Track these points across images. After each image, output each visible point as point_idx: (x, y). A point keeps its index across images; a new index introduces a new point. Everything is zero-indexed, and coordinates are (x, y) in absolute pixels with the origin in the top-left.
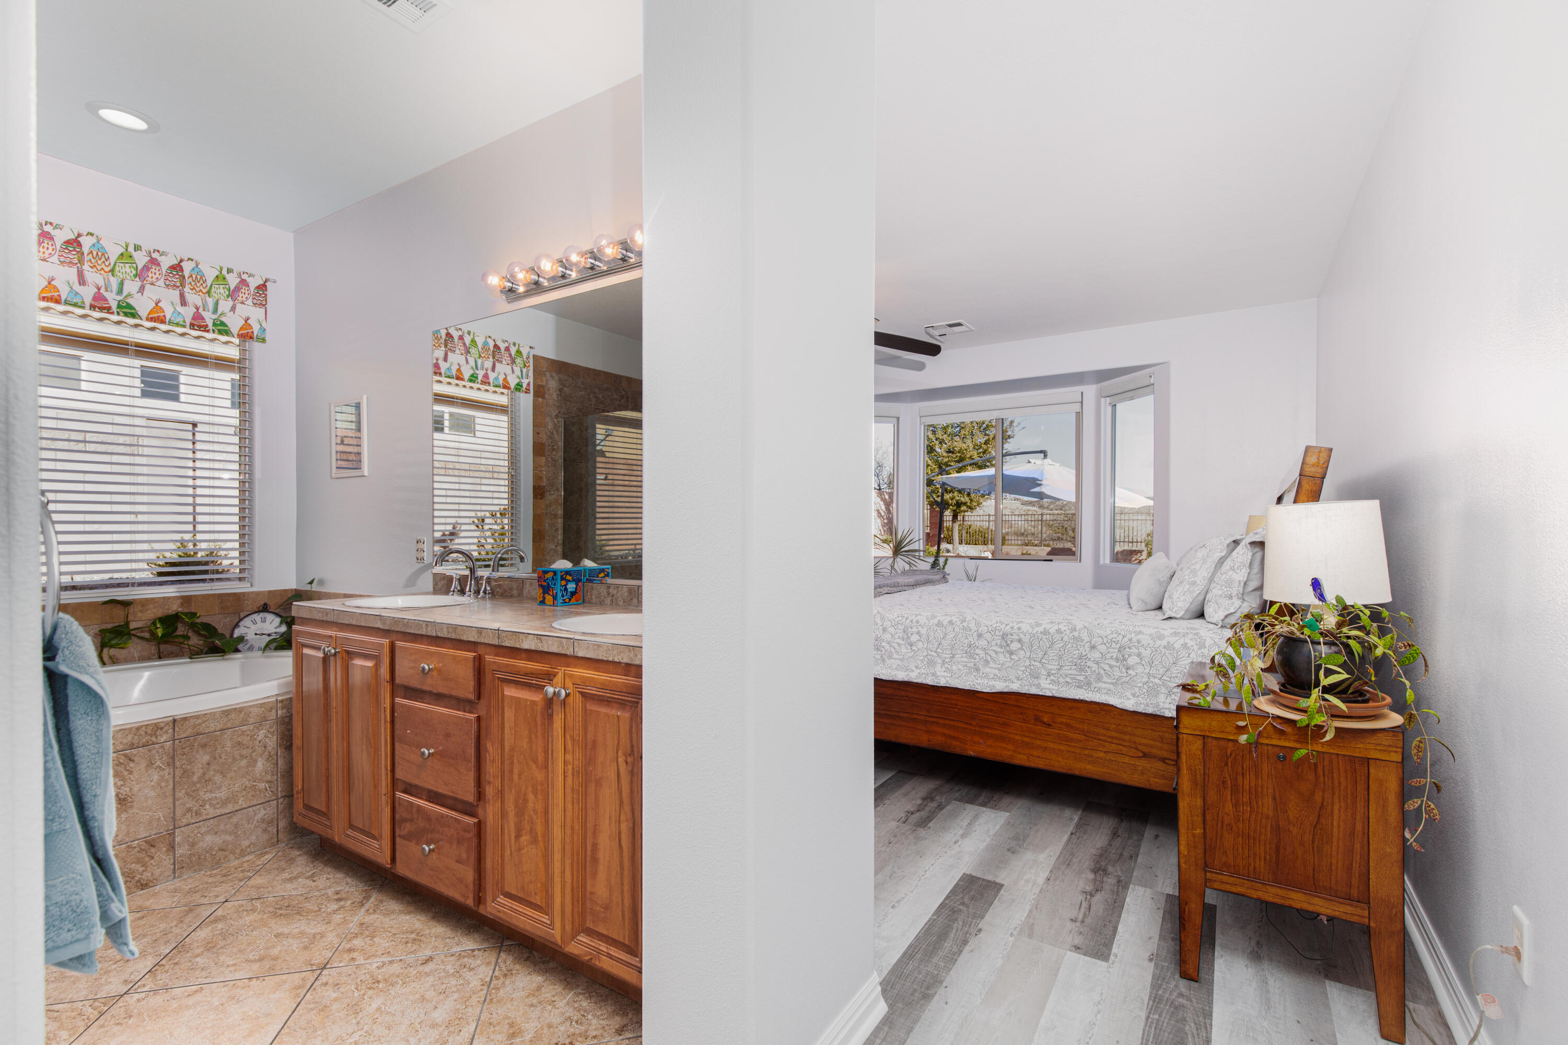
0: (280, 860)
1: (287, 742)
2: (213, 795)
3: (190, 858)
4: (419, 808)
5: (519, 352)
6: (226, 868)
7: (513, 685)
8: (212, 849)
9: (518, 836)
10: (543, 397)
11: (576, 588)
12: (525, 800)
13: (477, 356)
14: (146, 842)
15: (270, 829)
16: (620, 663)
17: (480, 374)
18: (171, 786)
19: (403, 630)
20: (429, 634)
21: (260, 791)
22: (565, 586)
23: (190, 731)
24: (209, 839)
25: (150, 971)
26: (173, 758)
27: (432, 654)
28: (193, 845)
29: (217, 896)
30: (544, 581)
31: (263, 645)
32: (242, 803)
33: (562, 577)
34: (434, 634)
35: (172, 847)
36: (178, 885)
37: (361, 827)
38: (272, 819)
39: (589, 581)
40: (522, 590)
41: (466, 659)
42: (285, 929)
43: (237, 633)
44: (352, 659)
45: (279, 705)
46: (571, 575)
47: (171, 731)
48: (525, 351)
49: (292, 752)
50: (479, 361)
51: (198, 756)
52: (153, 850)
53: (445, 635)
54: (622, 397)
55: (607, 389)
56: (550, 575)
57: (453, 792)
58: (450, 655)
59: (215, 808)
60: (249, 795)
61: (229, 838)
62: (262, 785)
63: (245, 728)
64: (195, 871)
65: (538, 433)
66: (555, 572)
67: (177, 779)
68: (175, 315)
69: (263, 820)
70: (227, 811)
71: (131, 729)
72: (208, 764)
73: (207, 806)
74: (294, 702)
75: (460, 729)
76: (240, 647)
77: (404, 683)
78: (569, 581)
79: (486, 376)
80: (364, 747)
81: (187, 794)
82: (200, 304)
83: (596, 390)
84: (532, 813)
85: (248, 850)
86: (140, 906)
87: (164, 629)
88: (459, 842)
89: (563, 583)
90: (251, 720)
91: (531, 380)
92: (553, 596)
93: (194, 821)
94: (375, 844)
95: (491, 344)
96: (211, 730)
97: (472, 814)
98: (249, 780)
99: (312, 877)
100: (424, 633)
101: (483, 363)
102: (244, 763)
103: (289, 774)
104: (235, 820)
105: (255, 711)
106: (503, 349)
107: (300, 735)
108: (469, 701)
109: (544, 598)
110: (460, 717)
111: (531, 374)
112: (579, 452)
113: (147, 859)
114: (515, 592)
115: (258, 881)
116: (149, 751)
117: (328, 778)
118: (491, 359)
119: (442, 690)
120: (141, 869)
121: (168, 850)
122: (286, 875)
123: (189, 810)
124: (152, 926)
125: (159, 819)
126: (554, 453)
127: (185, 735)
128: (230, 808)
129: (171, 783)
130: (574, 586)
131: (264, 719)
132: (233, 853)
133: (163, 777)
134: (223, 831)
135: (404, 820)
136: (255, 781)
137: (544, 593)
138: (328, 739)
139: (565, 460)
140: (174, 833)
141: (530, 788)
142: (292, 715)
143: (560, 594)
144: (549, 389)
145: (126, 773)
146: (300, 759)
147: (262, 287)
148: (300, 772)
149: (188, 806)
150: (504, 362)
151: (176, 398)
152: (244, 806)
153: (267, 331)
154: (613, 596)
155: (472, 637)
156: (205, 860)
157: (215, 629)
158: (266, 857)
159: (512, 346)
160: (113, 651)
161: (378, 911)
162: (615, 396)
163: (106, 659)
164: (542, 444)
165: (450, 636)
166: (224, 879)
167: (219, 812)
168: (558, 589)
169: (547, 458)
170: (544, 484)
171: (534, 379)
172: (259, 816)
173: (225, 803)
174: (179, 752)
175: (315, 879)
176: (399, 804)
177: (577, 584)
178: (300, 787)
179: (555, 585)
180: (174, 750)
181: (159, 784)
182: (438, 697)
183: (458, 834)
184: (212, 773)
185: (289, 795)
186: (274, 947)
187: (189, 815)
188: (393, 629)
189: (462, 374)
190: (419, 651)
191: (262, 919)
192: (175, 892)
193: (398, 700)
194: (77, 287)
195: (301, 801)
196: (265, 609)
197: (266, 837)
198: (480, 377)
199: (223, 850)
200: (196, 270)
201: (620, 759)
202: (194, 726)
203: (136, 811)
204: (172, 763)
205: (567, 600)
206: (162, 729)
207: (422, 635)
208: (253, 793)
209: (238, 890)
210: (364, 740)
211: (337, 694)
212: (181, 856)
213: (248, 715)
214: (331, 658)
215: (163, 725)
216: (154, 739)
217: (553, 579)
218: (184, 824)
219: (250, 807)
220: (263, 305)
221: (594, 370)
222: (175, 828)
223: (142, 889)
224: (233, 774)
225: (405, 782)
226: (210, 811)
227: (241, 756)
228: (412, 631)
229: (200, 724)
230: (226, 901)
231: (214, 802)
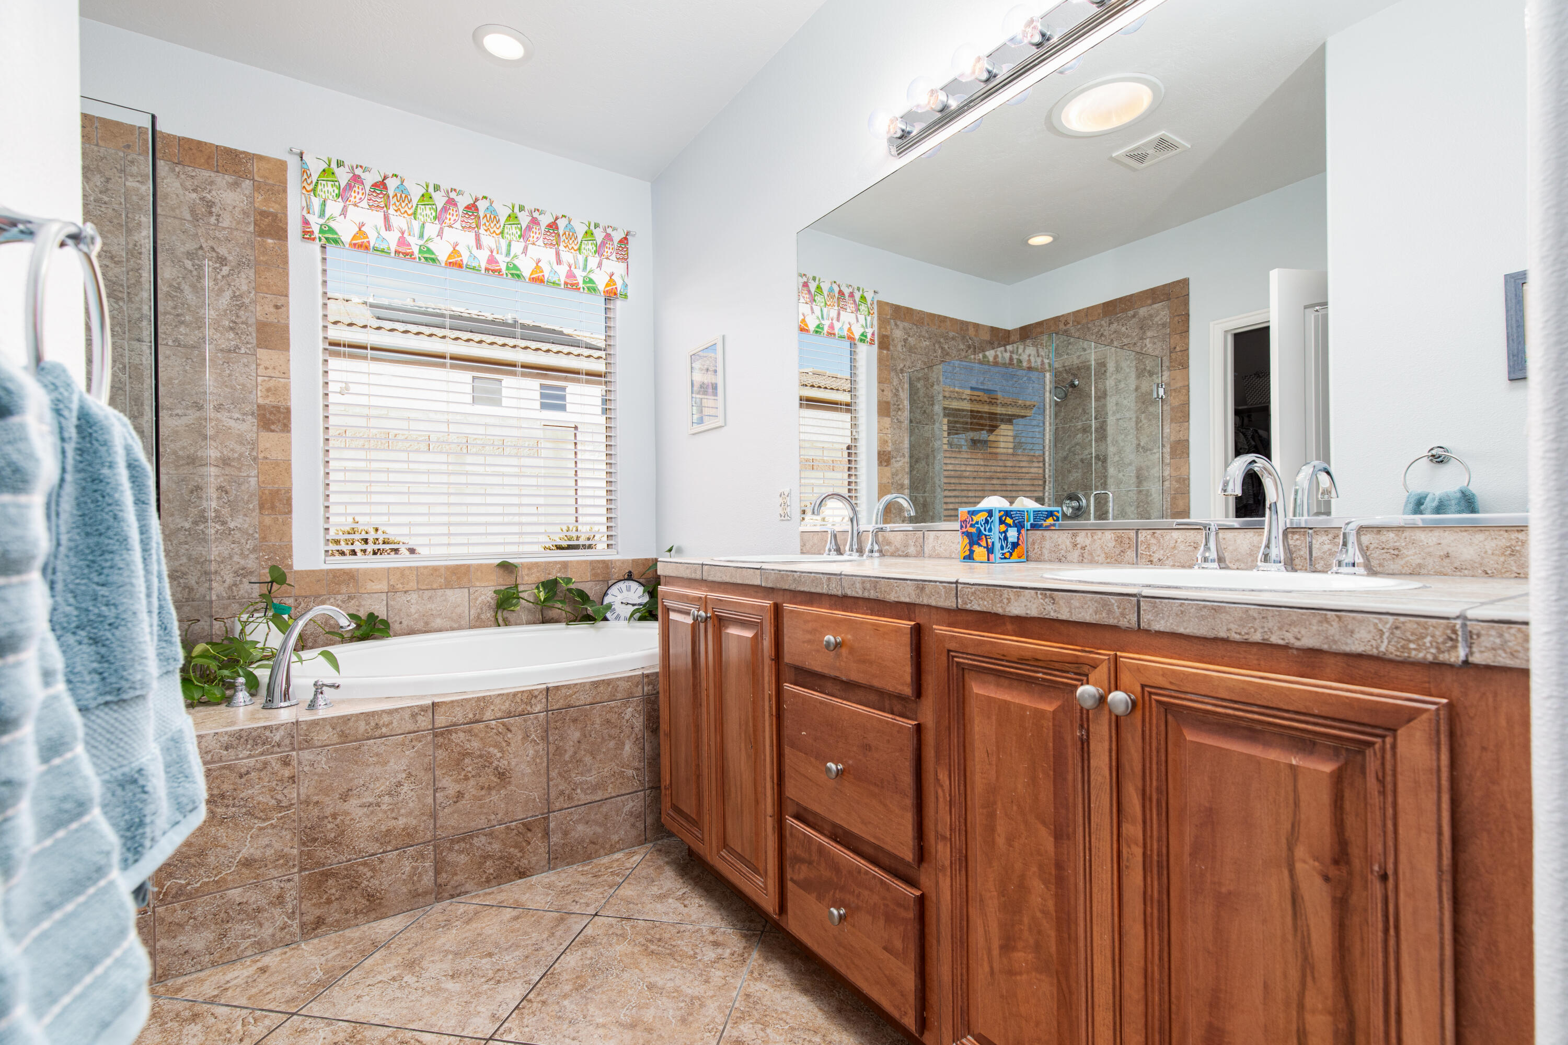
0: (649, 866)
1: (653, 723)
2: (584, 778)
3: (563, 848)
4: (821, 849)
5: (863, 298)
6: (597, 865)
7: (991, 678)
8: (583, 841)
9: (1007, 946)
10: (888, 349)
11: (1018, 538)
12: (1023, 887)
13: (823, 304)
14: (523, 824)
15: (638, 824)
16: (1286, 647)
17: (827, 323)
18: (545, 764)
19: (793, 587)
20: (834, 592)
21: (628, 778)
22: (1005, 532)
23: (561, 703)
24: (580, 827)
25: (517, 1007)
26: (547, 731)
27: (838, 622)
28: (566, 834)
29: (587, 905)
30: (972, 526)
31: (628, 616)
32: (611, 791)
33: (1000, 518)
34: (839, 593)
35: (546, 834)
36: (553, 878)
37: (739, 851)
38: (640, 813)
39: (1034, 527)
40: (922, 547)
41: (898, 630)
42: (658, 979)
43: (607, 600)
44: (727, 628)
45: (645, 680)
46: (1012, 518)
47: (544, 700)
48: (869, 296)
49: (659, 736)
50: (825, 310)
51: (569, 732)
52: (529, 835)
53: (860, 594)
54: (969, 347)
55: (953, 338)
56: (981, 517)
57: (875, 837)
58: (867, 623)
59: (586, 794)
60: (618, 782)
61: (600, 830)
62: (630, 772)
63: (612, 704)
64: (568, 864)
65: (883, 391)
66: (990, 513)
67: (550, 756)
68: (552, 275)
69: (631, 814)
70: (598, 799)
71: (508, 694)
72: (579, 742)
73: (579, 791)
74: (661, 679)
75: (888, 741)
76: (608, 615)
77: (797, 664)
78: (1010, 526)
79: (832, 327)
80: (743, 745)
81: (560, 774)
82: (572, 262)
83: (942, 340)
84: (1039, 915)
85: (618, 846)
86: (516, 901)
87: (546, 594)
88: (890, 919)
89: (1003, 528)
90: (619, 696)
91: (876, 329)
92: (987, 548)
93: (566, 806)
94: (759, 881)
95: (836, 289)
96: (581, 703)
97: (911, 882)
98: (618, 765)
99: (681, 899)
100: (825, 591)
101: (829, 311)
102: (612, 744)
103: (654, 762)
104: (604, 809)
105: (623, 685)
106: (847, 295)
107: (667, 718)
108: (900, 698)
109: (972, 551)
110: (887, 722)
111: (875, 322)
112: (925, 412)
113: (524, 844)
114: (912, 550)
115: (627, 891)
116: (525, 721)
117: (699, 777)
118: (836, 308)
119: (855, 676)
120: (519, 855)
121: (543, 837)
122: (655, 890)
123: (562, 793)
124: (526, 933)
125: (534, 799)
126: (900, 413)
127: (557, 707)
128: (599, 795)
129: (545, 759)
130: (1016, 534)
131: (631, 695)
132: (603, 847)
133: (537, 752)
134: (593, 821)
135: (798, 860)
136: (623, 767)
137: (972, 544)
138: (698, 728)
139: (911, 421)
140: (548, 818)
141: (1034, 869)
142: (658, 693)
143: (997, 546)
144: (893, 340)
145: (504, 744)
146: (668, 747)
147: (624, 241)
148: (668, 764)
149: (560, 788)
150: (848, 310)
151: (563, 408)
152: (613, 794)
153: (629, 287)
154: (1083, 548)
155: (906, 595)
156: (577, 852)
157: (588, 597)
158: (635, 858)
159: (856, 291)
160: (506, 614)
161: (765, 978)
162: (962, 347)
163: (500, 621)
164: (888, 403)
165: (866, 595)
166: (595, 881)
167: (590, 798)
168: (995, 536)
169: (892, 419)
170: (889, 449)
171: (880, 328)
172: (627, 809)
173: (595, 788)
174: (552, 725)
175: (686, 902)
176: (791, 834)
177: (1019, 532)
178: (668, 782)
179: (990, 530)
180: (547, 722)
181: (534, 759)
182: (848, 688)
183: (886, 906)
184: (583, 752)
185: (656, 787)
186: (646, 1006)
187: (561, 799)
188: (779, 586)
189: (807, 325)
190: (819, 617)
191: (633, 953)
192: (549, 888)
193: (787, 686)
194: (475, 251)
195: (669, 799)
196: (630, 577)
197: (634, 833)
198: (826, 328)
199: (594, 843)
200: (569, 227)
201: (1299, 866)
202: (566, 697)
203: (514, 788)
204: (545, 738)
205: (1007, 555)
206: (536, 697)
207: (821, 595)
208: (621, 780)
209: (608, 901)
210: (743, 735)
211: (707, 673)
212: (555, 845)
213: (616, 688)
214: (702, 625)
215: (536, 693)
216: (529, 708)
217: (987, 522)
218: (557, 808)
219: (618, 796)
220: (624, 259)
221: (939, 316)
222: (549, 812)
223: (520, 878)
224: (602, 756)
225: (798, 804)
226: (581, 797)
227: (610, 736)
228: (806, 589)
229: (571, 696)
230: (596, 915)
231: (585, 787)
